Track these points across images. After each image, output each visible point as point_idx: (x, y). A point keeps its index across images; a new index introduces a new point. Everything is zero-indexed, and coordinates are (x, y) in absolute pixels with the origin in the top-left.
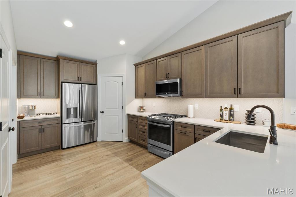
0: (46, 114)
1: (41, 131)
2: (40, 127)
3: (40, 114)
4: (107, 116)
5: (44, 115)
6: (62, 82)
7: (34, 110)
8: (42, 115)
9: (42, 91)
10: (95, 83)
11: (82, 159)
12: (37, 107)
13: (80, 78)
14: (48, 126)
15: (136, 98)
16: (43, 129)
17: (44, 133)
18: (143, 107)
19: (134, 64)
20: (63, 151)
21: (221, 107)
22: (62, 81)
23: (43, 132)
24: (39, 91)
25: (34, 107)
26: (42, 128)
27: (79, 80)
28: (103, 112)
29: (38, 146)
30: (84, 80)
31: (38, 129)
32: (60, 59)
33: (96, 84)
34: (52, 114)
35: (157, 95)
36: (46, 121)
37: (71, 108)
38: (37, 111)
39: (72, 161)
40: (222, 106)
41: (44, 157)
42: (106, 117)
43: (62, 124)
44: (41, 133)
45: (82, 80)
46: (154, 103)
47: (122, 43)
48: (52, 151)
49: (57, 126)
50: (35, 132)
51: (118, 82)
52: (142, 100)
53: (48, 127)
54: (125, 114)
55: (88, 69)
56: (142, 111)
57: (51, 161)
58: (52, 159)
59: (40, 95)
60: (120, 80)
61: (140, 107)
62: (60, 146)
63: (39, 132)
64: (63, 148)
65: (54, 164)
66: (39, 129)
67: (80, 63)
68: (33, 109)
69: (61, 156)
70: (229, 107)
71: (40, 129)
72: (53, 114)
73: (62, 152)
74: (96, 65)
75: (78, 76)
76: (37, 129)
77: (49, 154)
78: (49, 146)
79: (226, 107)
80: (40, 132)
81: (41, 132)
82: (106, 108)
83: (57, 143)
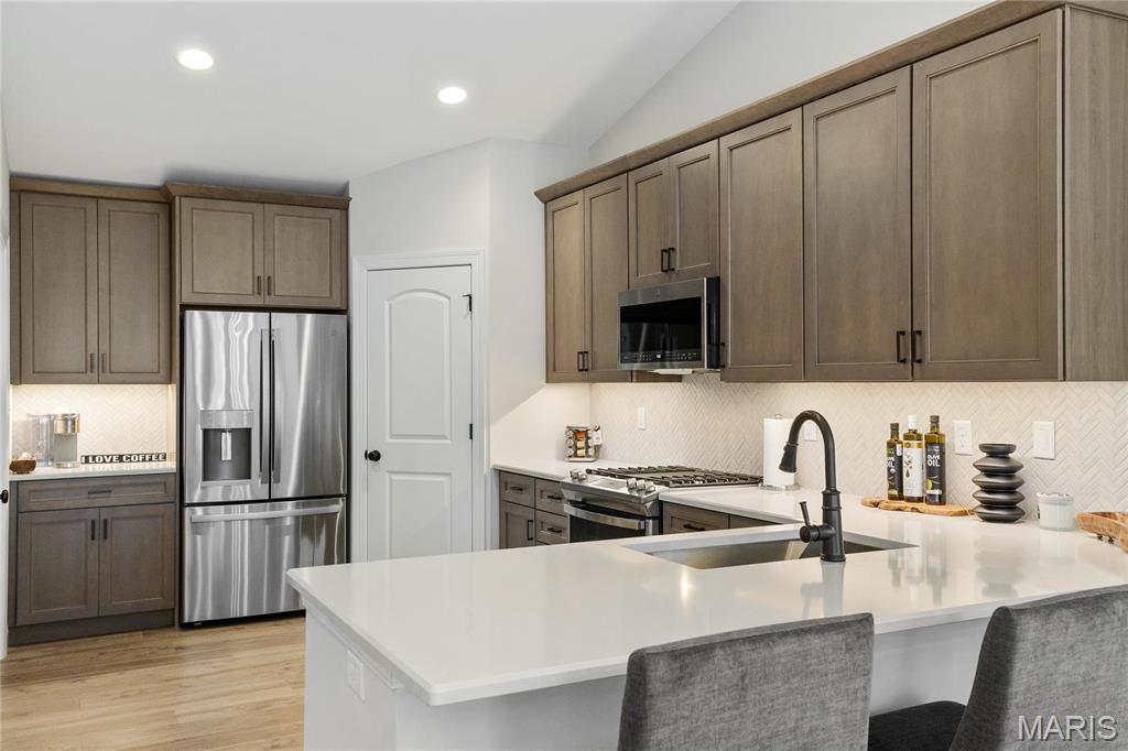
0: (120, 458)
1: (99, 531)
2: (92, 514)
3: (94, 458)
4: (395, 477)
5: (111, 461)
6: (185, 307)
7: (69, 436)
8: (104, 461)
9: (104, 348)
10: (337, 305)
11: (255, 667)
12: (83, 425)
13: (264, 284)
14: (125, 512)
15: (547, 382)
16: (105, 521)
17: (109, 540)
18: (586, 432)
19: (537, 194)
20: (185, 633)
21: (895, 428)
22: (186, 300)
23: (105, 537)
24: (92, 348)
25: (71, 422)
26: (102, 518)
27: (259, 293)
28: (374, 456)
29: (86, 603)
30: (284, 290)
31: (85, 520)
32: (177, 198)
33: (343, 311)
34: (144, 460)
35: (626, 367)
36: (115, 486)
37: (224, 431)
38: (85, 443)
39: (213, 670)
40: (897, 425)
41: (108, 647)
42: (391, 480)
43: (182, 505)
44: (96, 542)
45: (279, 289)
46: (641, 410)
47: (452, 96)
48: (140, 633)
49: (163, 516)
50: (75, 535)
51: (449, 298)
52: (591, 390)
53: (125, 518)
54: (486, 470)
55: (302, 231)
56: (579, 452)
57: (131, 664)
58: (137, 656)
59: (98, 370)
60: (458, 281)
61: (571, 434)
62: (174, 609)
63: (89, 536)
64: (186, 620)
65: (142, 671)
66: (90, 524)
67: (266, 205)
68: (69, 431)
69: (173, 651)
70: (924, 429)
71: (93, 522)
72: (150, 460)
73: (181, 636)
74: (346, 209)
75: (259, 272)
76: (79, 521)
77: (126, 641)
78: (127, 604)
79: (912, 427)
80: (93, 538)
81: (97, 537)
82: (392, 436)
83: (162, 595)
